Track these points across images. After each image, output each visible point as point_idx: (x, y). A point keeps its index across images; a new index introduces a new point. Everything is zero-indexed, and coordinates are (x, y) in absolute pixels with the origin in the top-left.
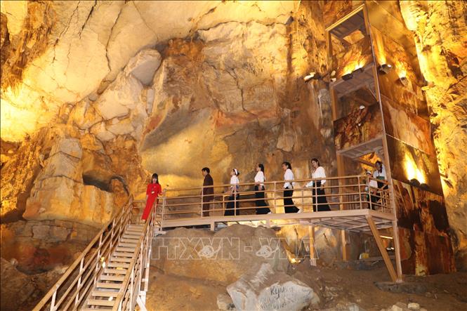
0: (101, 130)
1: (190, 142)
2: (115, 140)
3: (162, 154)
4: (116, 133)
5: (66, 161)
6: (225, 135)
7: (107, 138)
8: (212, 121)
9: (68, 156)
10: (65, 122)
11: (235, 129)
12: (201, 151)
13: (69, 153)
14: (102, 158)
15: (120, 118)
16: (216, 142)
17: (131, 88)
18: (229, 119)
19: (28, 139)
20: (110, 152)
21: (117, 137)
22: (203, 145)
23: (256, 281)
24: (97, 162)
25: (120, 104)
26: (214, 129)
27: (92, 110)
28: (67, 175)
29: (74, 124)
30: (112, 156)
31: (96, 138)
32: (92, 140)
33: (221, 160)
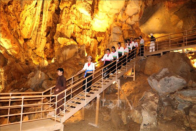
0: (129, 21)
1: (158, 19)
2: (135, 24)
3: (148, 26)
4: (136, 21)
5: (116, 36)
6: (175, 12)
7: (133, 24)
8: (166, 7)
9: (116, 34)
10: (116, 21)
11: (179, 8)
12: (166, 21)
13: (116, 33)
14: (131, 32)
15: (135, 14)
16: (171, 16)
17: (134, 2)
18: (174, 4)
19: (107, 30)
20: (134, 29)
21: (136, 22)
22: (165, 18)
23: (159, 76)
24: (129, 33)
25: (133, 9)
26: (168, 11)
27: (124, 14)
28: (116, 41)
29: (120, 21)
30: (135, 30)
31: (128, 24)
32: (127, 25)
33: (177, 23)
